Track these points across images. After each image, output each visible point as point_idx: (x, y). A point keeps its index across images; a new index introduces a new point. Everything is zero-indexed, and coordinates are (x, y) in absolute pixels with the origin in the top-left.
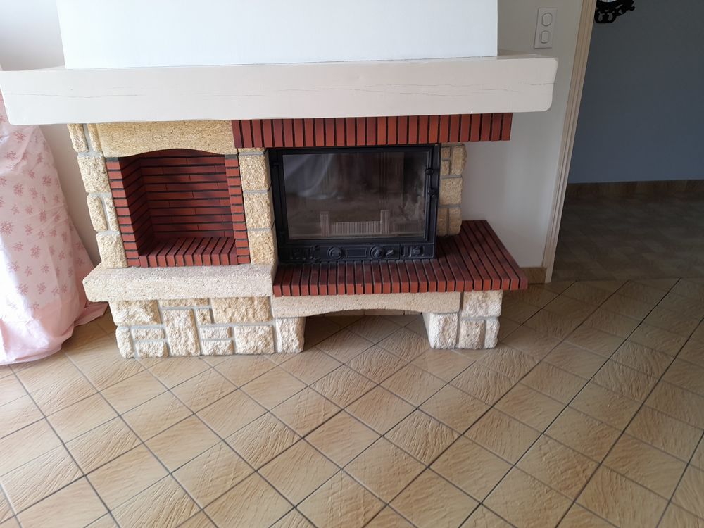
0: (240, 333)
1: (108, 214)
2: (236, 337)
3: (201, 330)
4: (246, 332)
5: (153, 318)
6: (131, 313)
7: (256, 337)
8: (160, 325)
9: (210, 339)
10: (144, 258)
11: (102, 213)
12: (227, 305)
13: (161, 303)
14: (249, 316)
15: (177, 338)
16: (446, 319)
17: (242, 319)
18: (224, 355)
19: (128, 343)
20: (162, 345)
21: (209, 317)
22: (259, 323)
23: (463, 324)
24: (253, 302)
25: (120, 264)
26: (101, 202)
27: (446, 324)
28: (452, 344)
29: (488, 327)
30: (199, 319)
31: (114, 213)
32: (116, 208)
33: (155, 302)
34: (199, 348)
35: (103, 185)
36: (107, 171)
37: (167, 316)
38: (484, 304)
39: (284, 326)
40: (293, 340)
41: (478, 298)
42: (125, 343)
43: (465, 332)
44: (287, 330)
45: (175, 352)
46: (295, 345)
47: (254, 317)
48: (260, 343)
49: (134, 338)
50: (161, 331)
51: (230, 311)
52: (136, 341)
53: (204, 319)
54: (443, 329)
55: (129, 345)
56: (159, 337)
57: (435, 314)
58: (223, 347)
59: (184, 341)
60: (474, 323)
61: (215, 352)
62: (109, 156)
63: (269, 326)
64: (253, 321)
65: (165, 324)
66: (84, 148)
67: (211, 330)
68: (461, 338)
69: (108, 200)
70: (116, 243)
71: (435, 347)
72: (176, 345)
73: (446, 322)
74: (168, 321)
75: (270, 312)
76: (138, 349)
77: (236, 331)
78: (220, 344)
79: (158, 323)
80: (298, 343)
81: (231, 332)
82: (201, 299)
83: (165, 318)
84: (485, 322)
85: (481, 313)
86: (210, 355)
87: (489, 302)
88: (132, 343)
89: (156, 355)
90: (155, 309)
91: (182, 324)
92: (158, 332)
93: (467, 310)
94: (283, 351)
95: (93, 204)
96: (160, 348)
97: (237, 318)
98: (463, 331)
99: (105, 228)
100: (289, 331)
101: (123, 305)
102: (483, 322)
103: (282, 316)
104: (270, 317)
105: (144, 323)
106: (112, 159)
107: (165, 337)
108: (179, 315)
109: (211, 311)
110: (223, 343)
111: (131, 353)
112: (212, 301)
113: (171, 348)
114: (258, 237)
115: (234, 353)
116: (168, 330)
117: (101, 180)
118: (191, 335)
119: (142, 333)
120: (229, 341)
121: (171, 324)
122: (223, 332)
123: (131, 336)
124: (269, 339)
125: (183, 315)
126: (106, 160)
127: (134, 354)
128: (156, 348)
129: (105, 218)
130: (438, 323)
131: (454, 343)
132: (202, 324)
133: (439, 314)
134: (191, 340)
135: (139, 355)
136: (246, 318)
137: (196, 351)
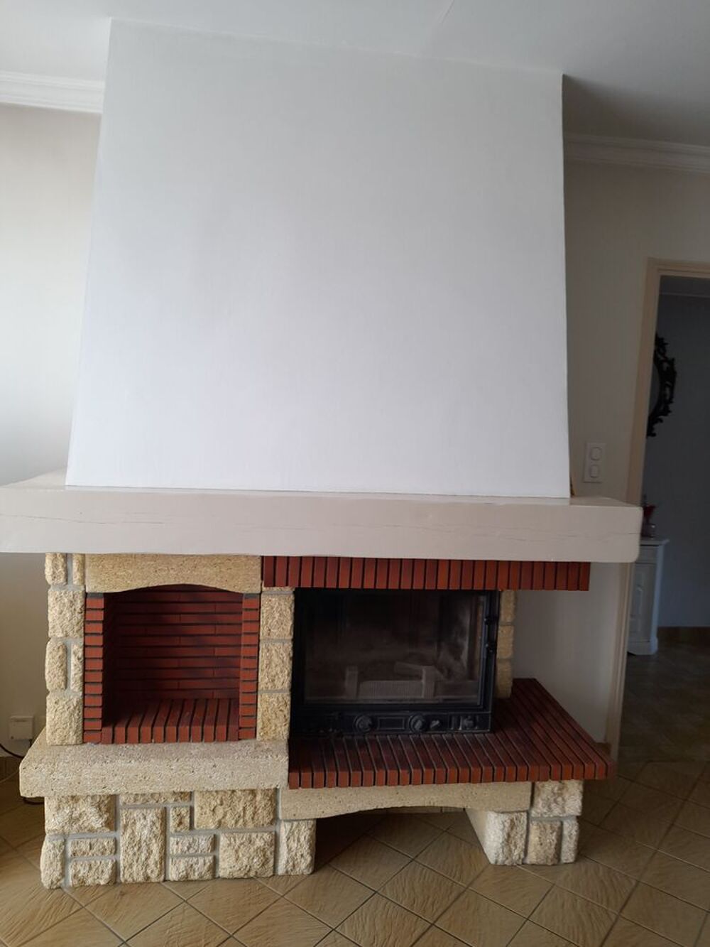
0: (230, 845)
1: (72, 668)
2: (221, 851)
3: (172, 840)
4: (238, 842)
5: (105, 822)
6: (76, 814)
7: (252, 850)
8: (113, 834)
9: (183, 855)
10: (108, 730)
11: (64, 665)
12: (219, 802)
13: (122, 799)
14: (247, 818)
15: (134, 854)
16: (512, 821)
17: (237, 822)
18: (200, 880)
19: (59, 864)
20: (110, 865)
21: (187, 820)
22: (259, 828)
23: (533, 827)
24: (255, 796)
25: (72, 739)
26: (66, 651)
27: (512, 829)
28: (520, 858)
29: (566, 832)
30: (172, 823)
31: (81, 666)
32: (85, 660)
33: (114, 798)
34: (164, 869)
35: (76, 628)
36: (85, 609)
37: (127, 818)
38: (560, 799)
39: (293, 833)
40: (302, 855)
41: (553, 789)
42: (55, 863)
43: (537, 838)
44: (296, 839)
45: (127, 876)
46: (305, 863)
47: (253, 818)
48: (255, 860)
49: (70, 853)
50: (112, 843)
51: (221, 811)
52: (71, 859)
53: (180, 823)
54: (509, 835)
55: (59, 867)
56: (108, 852)
57: (498, 812)
58: (201, 867)
59: (143, 859)
60: (549, 826)
61: (187, 874)
62: (93, 591)
63: (271, 832)
64: (250, 825)
65: (121, 830)
66: (62, 580)
67: (187, 840)
68: (531, 849)
69: (76, 649)
70: (75, 708)
71: (496, 862)
72: (131, 866)
73: (513, 825)
74: (125, 827)
75: (275, 812)
76: (71, 872)
77: (223, 841)
78: (197, 863)
79: (111, 829)
80: (309, 859)
81: (215, 843)
82: (182, 793)
83: (123, 822)
84: (562, 824)
85: (557, 811)
86: (179, 881)
87: (567, 796)
88: (64, 861)
89: (97, 882)
90: (111, 808)
91: (146, 832)
92: (107, 843)
93: (540, 808)
94: (287, 872)
95: (54, 653)
96: (106, 870)
97: (229, 821)
98: (534, 838)
99: (63, 686)
100: (299, 841)
101: (67, 802)
102: (559, 824)
103: (293, 818)
104: (275, 820)
105: (91, 830)
106: (95, 595)
107: (115, 852)
108: (145, 818)
109: (192, 810)
110: (201, 861)
111: (58, 880)
112: (196, 795)
113: (122, 869)
114: (272, 702)
115: (214, 876)
116: (123, 842)
117: (74, 622)
118: (155, 848)
119: (84, 846)
120: (211, 858)
121: (129, 831)
122: (204, 843)
123: (64, 852)
124: (268, 853)
125: (151, 816)
126: (86, 595)
127: (62, 881)
128: (100, 870)
129: (66, 673)
130: (502, 827)
131: (522, 856)
132: (176, 831)
133: (503, 813)
134: (156, 855)
135: (70, 882)
136: (242, 820)
137: (159, 875)
